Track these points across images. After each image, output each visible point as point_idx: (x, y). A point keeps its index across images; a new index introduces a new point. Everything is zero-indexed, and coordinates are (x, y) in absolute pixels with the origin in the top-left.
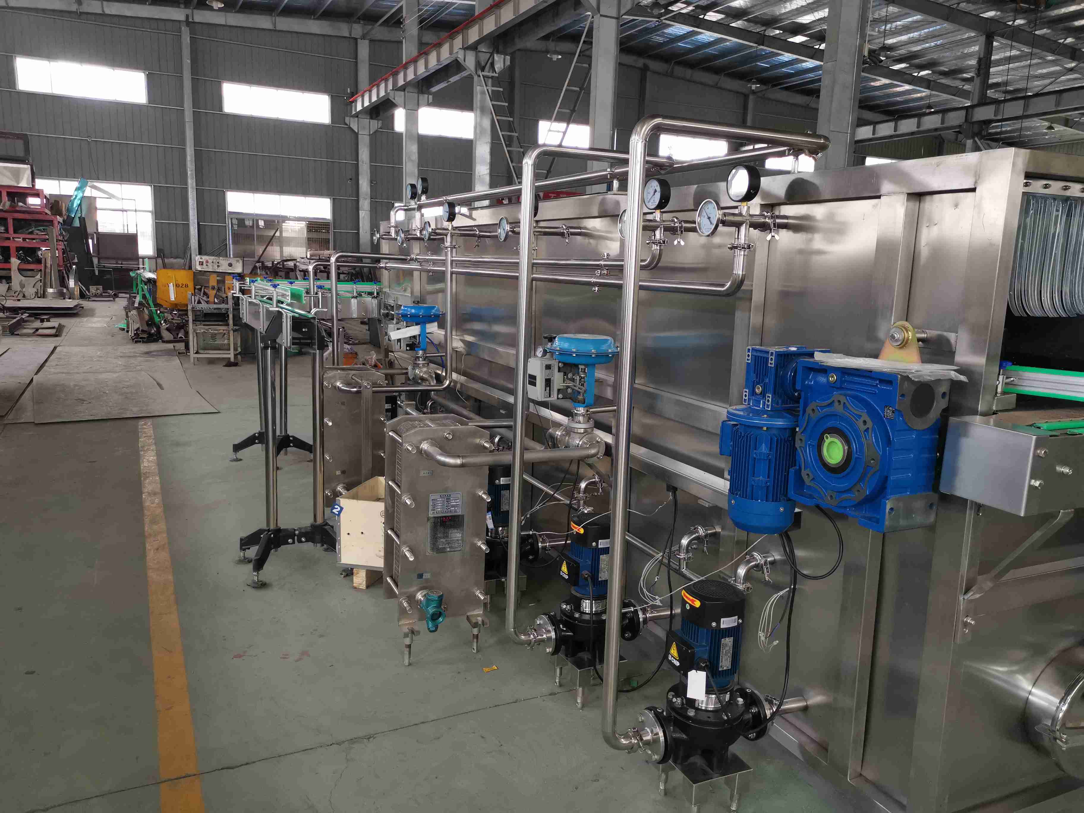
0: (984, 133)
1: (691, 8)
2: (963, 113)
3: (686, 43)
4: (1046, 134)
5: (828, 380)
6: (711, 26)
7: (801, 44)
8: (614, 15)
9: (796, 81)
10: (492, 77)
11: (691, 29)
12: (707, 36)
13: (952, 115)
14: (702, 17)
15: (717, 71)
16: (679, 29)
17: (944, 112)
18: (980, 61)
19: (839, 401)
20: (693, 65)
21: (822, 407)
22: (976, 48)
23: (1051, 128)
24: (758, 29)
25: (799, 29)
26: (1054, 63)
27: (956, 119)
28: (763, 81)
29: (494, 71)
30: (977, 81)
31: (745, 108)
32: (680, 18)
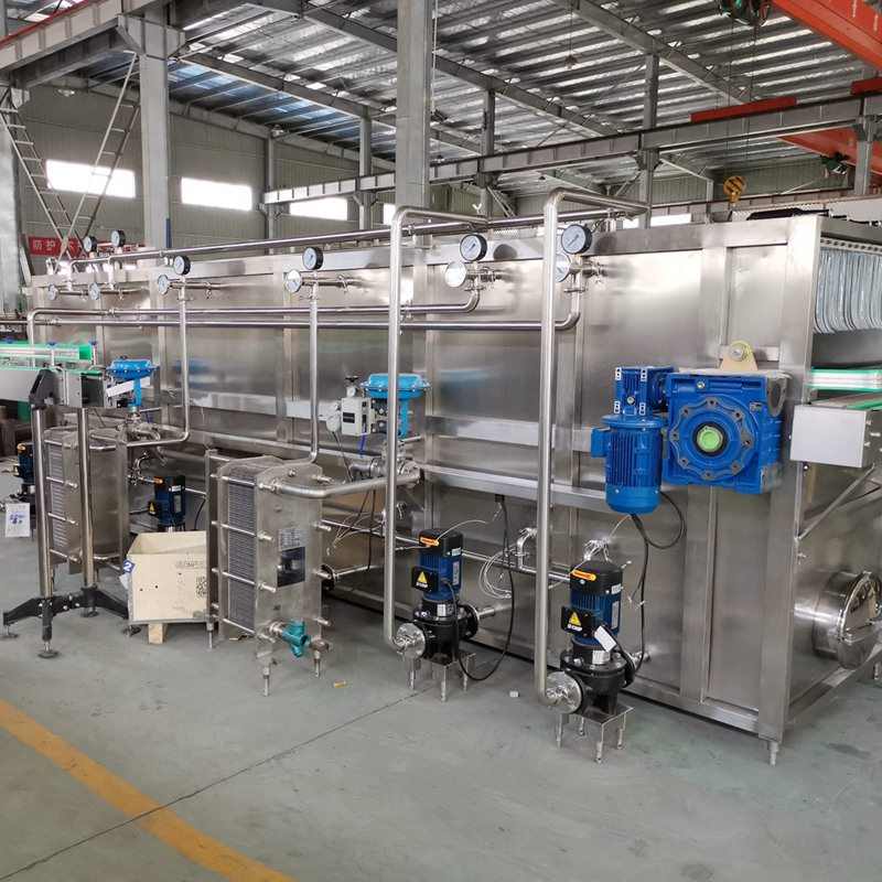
0: (494, 183)
1: (210, 48)
2: (475, 163)
3: (205, 84)
4: (537, 184)
5: (697, 388)
6: (229, 68)
7: (319, 92)
8: (161, 55)
9: (314, 127)
10: (10, 113)
11: (208, 69)
12: (224, 78)
13: (464, 165)
14: (220, 58)
15: (234, 114)
16: (195, 69)
17: (459, 162)
18: (485, 114)
19: (712, 402)
20: (209, 107)
21: (694, 408)
22: (481, 102)
23: (542, 178)
24: (277, 74)
25: (316, 76)
26: (546, 118)
27: (469, 169)
28: (283, 126)
29: (12, 106)
30: (485, 134)
31: (266, 153)
32: (198, 58)
